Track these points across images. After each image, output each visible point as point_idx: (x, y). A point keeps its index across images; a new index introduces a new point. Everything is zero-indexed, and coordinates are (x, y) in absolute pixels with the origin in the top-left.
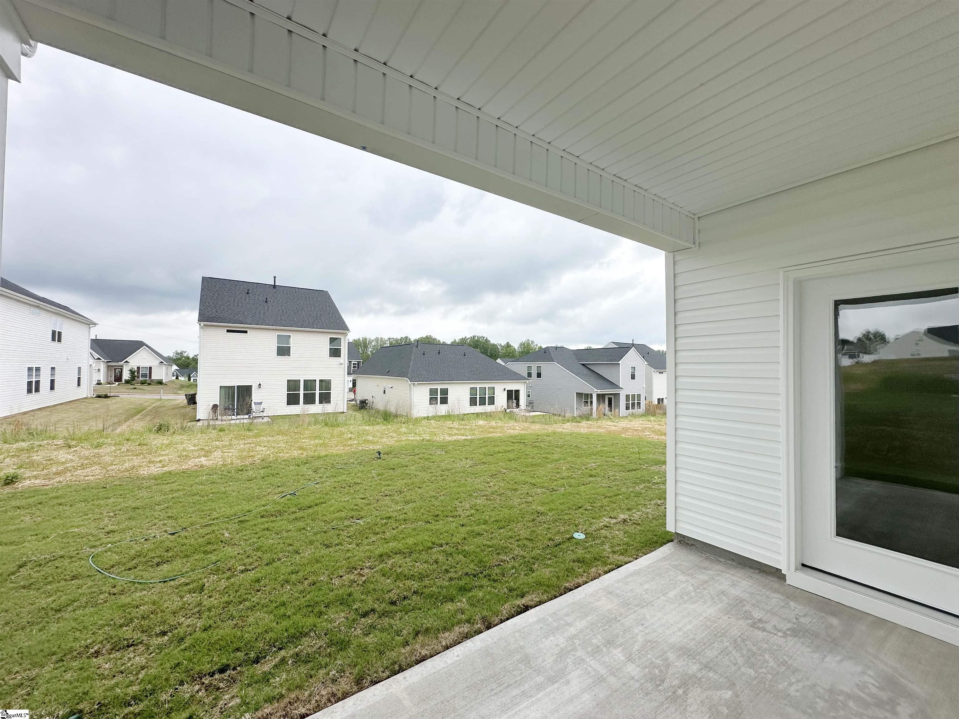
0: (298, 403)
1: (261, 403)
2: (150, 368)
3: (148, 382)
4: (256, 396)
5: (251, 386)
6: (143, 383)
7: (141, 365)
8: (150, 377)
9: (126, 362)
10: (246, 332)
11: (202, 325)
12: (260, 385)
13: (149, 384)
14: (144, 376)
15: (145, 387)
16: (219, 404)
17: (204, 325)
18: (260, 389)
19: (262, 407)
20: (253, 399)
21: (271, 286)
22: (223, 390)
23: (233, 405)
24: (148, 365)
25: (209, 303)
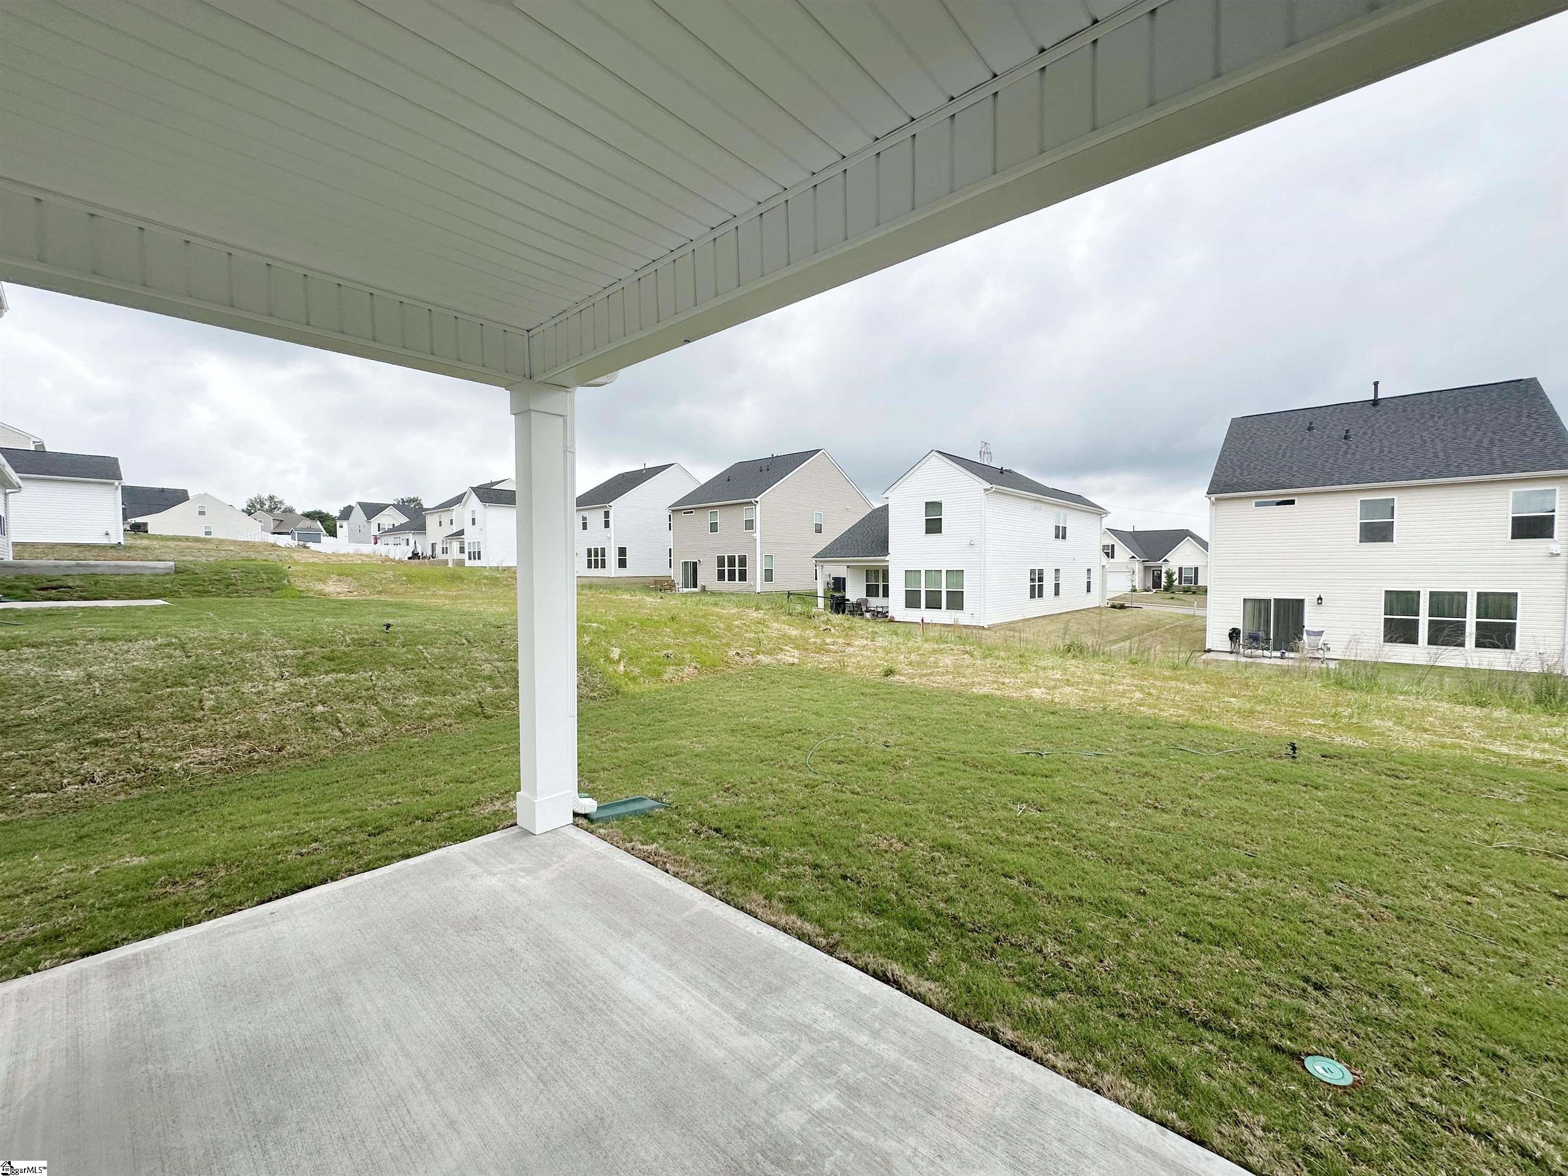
0: (1415, 641)
1: (1320, 633)
2: (1196, 569)
3: (1193, 589)
4: (1311, 619)
5: (1303, 601)
6: (1186, 591)
7: (1184, 565)
8: (1196, 583)
9: (1166, 560)
10: (1292, 502)
11: (1213, 499)
12: (1320, 598)
13: (1194, 593)
14: (1188, 580)
15: (1188, 597)
16: (1241, 629)
17: (1217, 499)
18: (1321, 608)
19: (1322, 640)
20: (1306, 623)
21: (1367, 405)
22: (1249, 604)
23: (1268, 633)
24: (1193, 565)
25: (1232, 461)
